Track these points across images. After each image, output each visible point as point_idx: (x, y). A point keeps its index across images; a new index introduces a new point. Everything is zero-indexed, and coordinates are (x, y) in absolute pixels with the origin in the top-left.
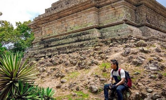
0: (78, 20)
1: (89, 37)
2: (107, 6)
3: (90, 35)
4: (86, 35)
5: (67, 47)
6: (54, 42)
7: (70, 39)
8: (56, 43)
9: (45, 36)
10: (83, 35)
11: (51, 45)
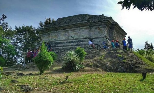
0: (77, 33)
1: (85, 43)
7: (72, 43)
8: (62, 45)
9: (52, 40)
10: (81, 42)
11: (58, 46)
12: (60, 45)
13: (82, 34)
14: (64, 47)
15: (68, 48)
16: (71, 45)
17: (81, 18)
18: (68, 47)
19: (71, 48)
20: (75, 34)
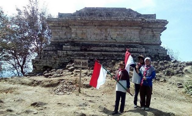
0: (122, 33)
1: (137, 50)
2: (148, 29)
3: (138, 49)
4: (135, 48)
5: (115, 55)
6: (95, 47)
7: (117, 48)
8: (98, 49)
9: (76, 39)
10: (131, 49)
11: (91, 50)
12: (95, 49)
13: (130, 37)
14: (103, 53)
15: (111, 55)
16: (113, 50)
17: (127, 14)
18: (111, 53)
19: (116, 55)
20: (118, 35)
